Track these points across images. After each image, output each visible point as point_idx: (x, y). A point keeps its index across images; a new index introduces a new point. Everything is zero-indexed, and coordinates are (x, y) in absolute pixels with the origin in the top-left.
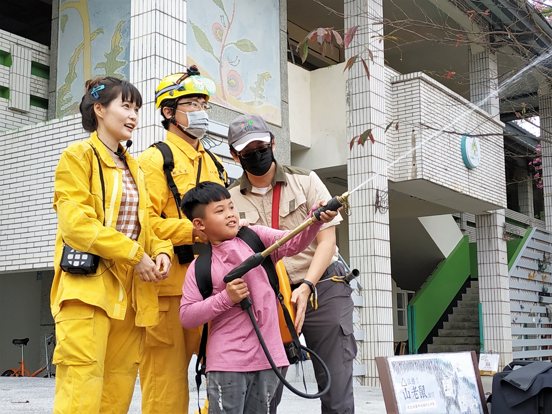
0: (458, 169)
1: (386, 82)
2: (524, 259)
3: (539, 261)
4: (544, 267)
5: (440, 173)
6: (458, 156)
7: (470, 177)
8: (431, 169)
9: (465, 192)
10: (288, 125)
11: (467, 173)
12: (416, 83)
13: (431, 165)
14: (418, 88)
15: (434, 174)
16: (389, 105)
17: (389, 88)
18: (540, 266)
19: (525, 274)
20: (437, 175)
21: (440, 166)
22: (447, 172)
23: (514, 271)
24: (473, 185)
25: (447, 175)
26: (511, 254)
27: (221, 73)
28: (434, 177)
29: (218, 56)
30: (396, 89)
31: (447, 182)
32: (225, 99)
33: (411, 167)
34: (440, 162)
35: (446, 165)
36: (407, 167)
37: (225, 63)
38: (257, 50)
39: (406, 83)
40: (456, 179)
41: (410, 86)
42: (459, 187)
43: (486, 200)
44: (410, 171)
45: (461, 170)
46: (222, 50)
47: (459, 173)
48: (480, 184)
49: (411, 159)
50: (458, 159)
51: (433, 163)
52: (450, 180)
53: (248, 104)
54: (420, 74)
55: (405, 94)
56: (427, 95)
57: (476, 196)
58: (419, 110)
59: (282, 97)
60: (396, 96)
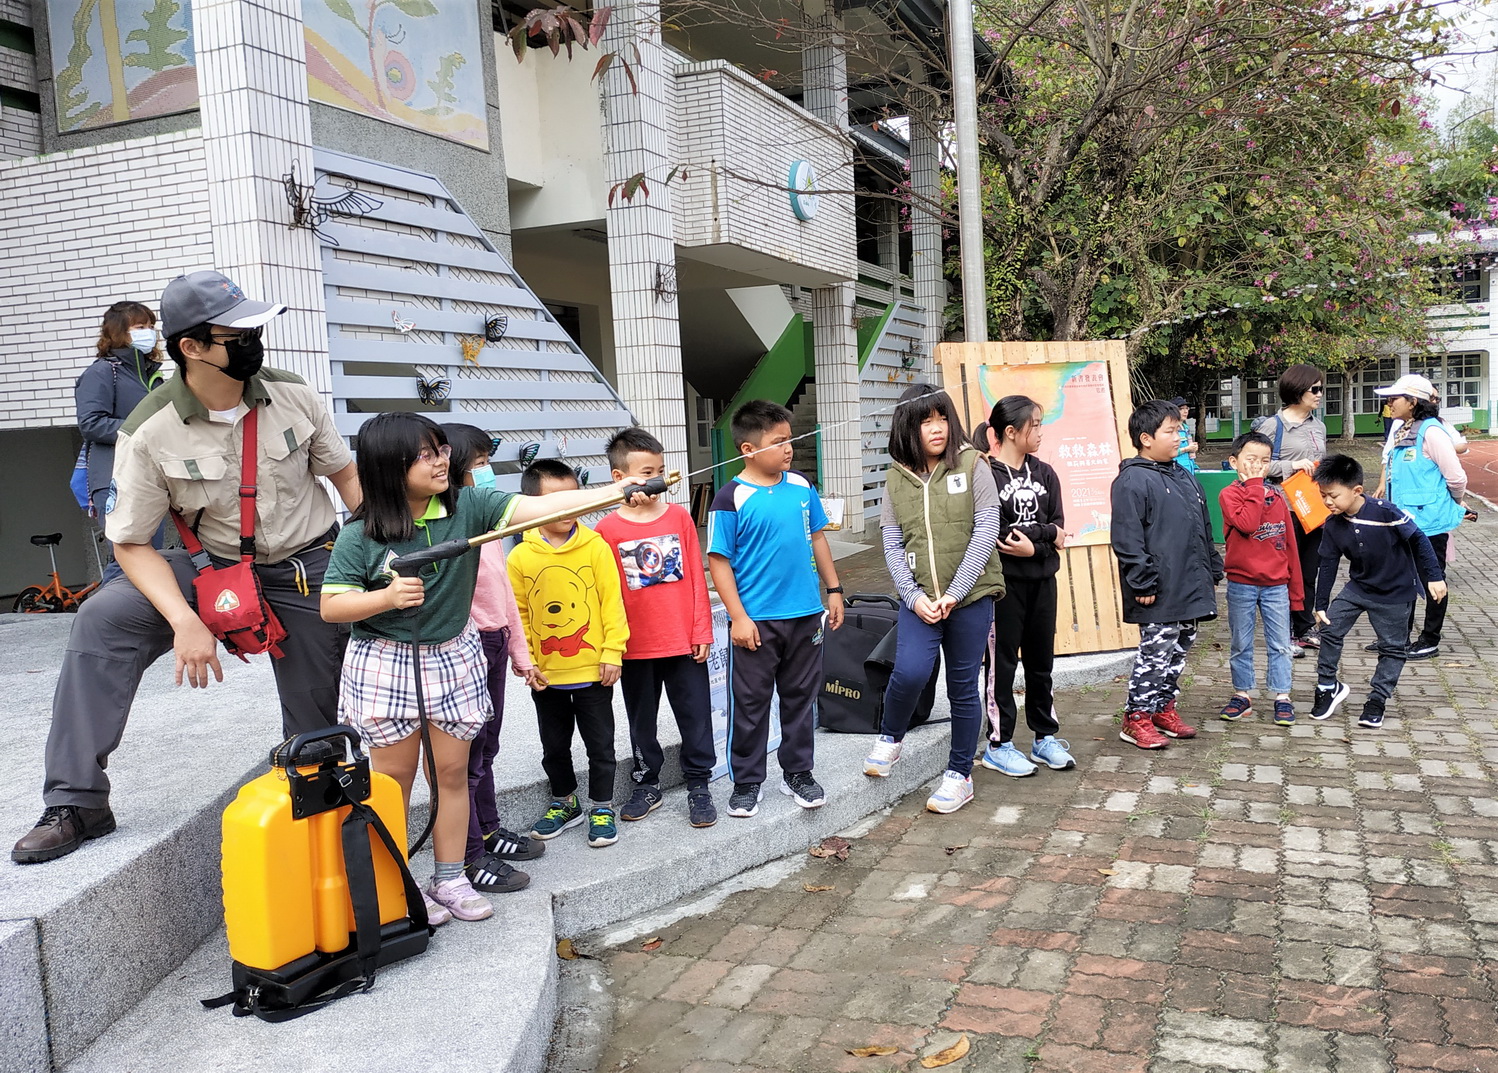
0: (785, 223)
1: (665, 75)
2: (882, 353)
3: (903, 353)
4: (910, 361)
5: (757, 231)
6: (784, 200)
7: (803, 235)
8: (743, 226)
9: (795, 260)
10: (501, 149)
11: (798, 228)
12: (715, 78)
13: (742, 220)
14: (718, 87)
15: (748, 234)
16: (672, 115)
17: (672, 85)
18: (905, 361)
19: (882, 375)
20: (753, 235)
21: (757, 219)
22: (767, 229)
23: (868, 373)
24: (807, 247)
25: (767, 234)
26: (863, 347)
27: (372, 58)
28: (748, 240)
29: (365, 25)
30: (682, 86)
31: (768, 246)
32: (383, 105)
33: (711, 222)
34: (756, 213)
35: (766, 216)
36: (704, 223)
37: (378, 37)
38: (436, 12)
39: (700, 77)
40: (781, 239)
41: (706, 83)
42: (787, 252)
43: (827, 269)
44: (710, 229)
45: (790, 225)
46: (372, 14)
47: (785, 229)
48: (818, 245)
49: (711, 210)
50: (784, 206)
51: (746, 215)
52: (772, 242)
53: (424, 112)
54: (721, 63)
55: (699, 97)
56: (734, 100)
57: (811, 265)
58: (720, 126)
59: (487, 97)
60: (683, 99)
